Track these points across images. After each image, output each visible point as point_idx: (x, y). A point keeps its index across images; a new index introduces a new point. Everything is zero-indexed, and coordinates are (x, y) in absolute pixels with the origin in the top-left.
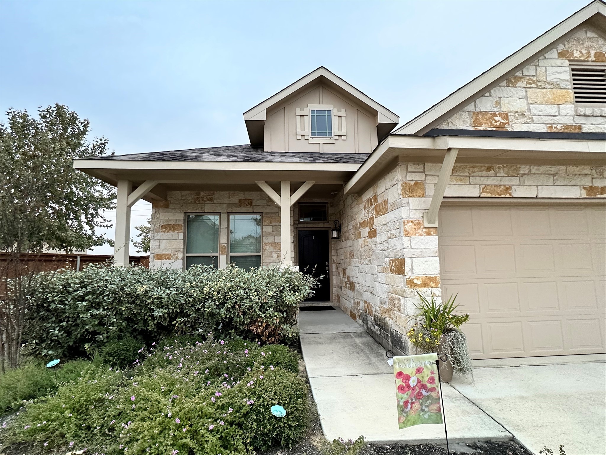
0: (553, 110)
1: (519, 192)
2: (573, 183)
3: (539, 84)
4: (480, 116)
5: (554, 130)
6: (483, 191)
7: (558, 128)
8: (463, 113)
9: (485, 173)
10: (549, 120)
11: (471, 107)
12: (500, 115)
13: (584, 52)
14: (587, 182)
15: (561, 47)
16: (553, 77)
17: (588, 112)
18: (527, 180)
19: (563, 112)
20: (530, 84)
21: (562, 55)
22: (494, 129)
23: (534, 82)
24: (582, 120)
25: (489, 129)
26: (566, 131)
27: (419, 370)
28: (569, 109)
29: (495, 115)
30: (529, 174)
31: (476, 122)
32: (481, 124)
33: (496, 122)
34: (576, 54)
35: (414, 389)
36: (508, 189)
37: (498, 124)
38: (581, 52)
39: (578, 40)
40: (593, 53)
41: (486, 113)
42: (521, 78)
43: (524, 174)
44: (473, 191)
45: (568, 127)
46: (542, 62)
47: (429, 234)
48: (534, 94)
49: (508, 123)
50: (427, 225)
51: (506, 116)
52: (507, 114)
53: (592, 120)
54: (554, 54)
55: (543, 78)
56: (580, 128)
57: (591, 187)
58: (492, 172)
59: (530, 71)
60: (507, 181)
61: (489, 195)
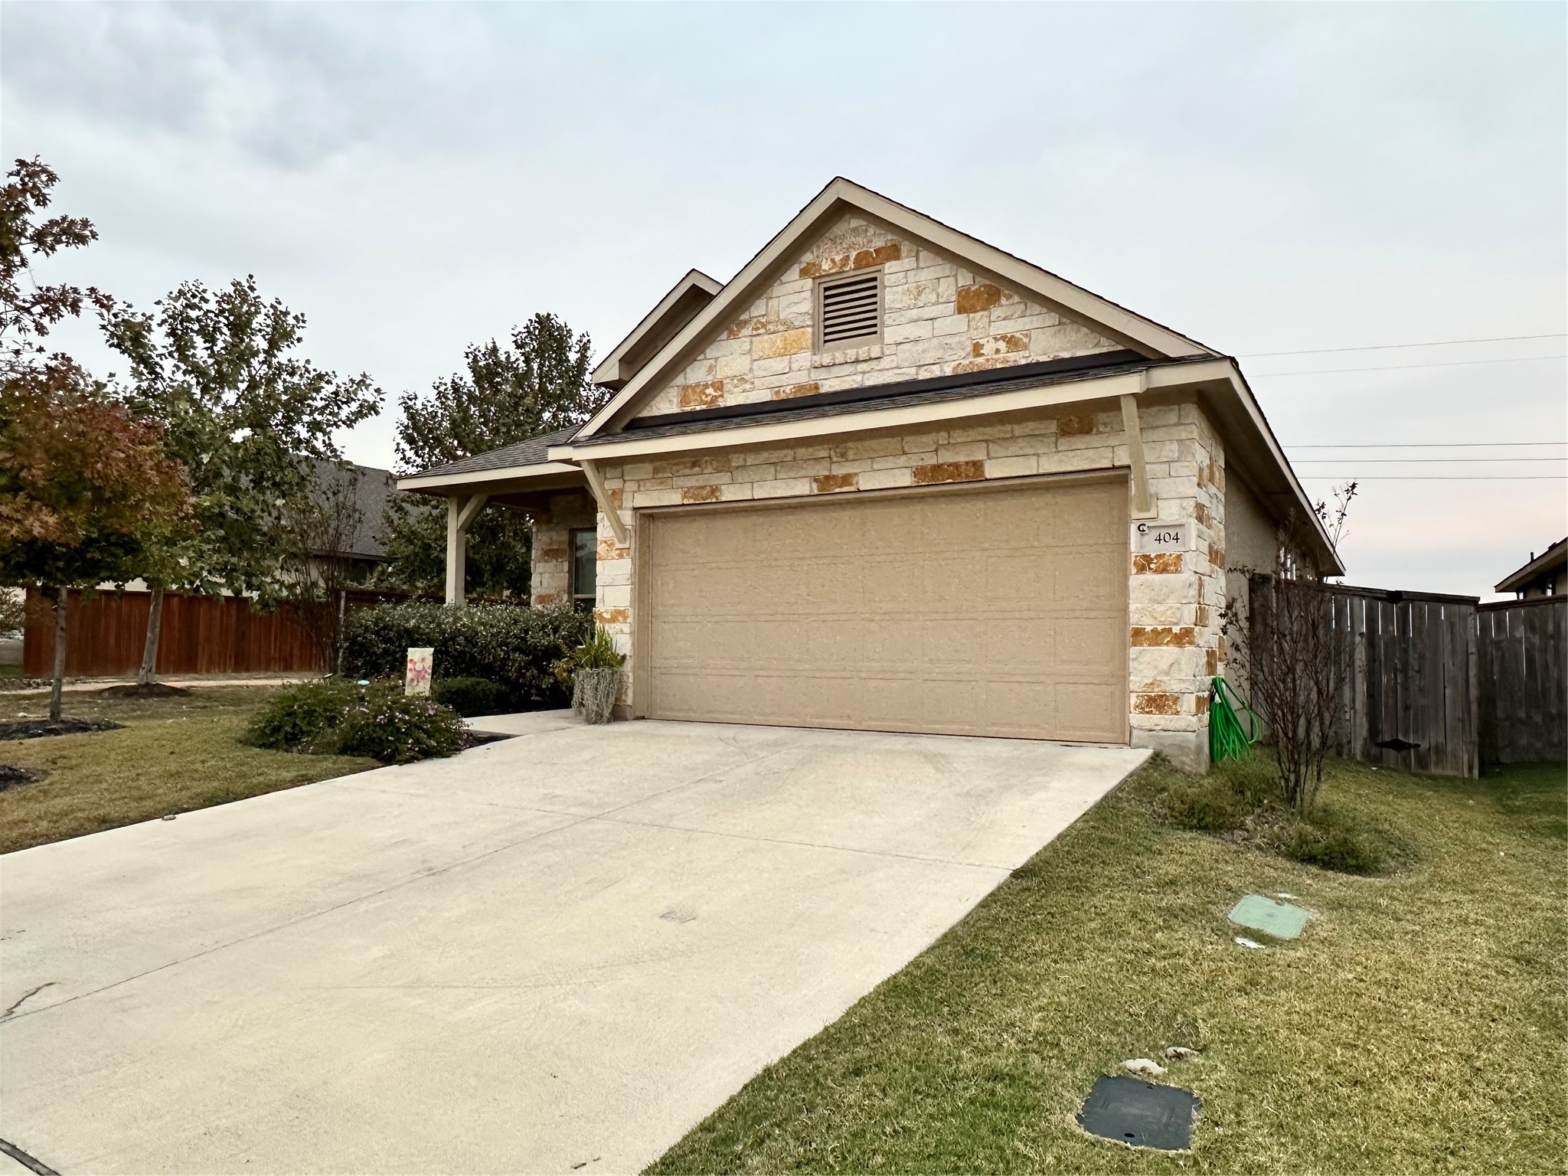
0: (780, 364)
1: (730, 493)
2: (803, 473)
3: (770, 327)
4: (690, 391)
5: (783, 396)
6: (685, 497)
7: (787, 392)
8: (670, 390)
9: (687, 471)
10: (775, 381)
11: (680, 380)
12: (713, 385)
13: (838, 258)
14: (822, 470)
15: (808, 258)
16: (788, 311)
17: (826, 360)
18: (739, 476)
19: (795, 366)
20: (757, 329)
21: (804, 273)
22: (704, 407)
23: (764, 326)
24: (822, 374)
25: (698, 408)
26: (799, 395)
28: (804, 359)
29: (706, 386)
30: (744, 467)
31: (684, 401)
32: (688, 403)
33: (707, 396)
34: (826, 266)
36: (715, 490)
37: (709, 399)
38: (833, 261)
39: (833, 241)
40: (853, 255)
41: (698, 385)
42: (746, 322)
43: (737, 468)
44: (673, 498)
45: (800, 387)
46: (777, 289)
47: (621, 556)
48: (764, 343)
49: (722, 396)
50: (618, 545)
51: (719, 386)
52: (722, 382)
53: (836, 371)
54: (794, 273)
55: (773, 318)
56: (817, 388)
57: (827, 478)
58: (697, 469)
59: (758, 309)
60: (716, 479)
61: (692, 501)
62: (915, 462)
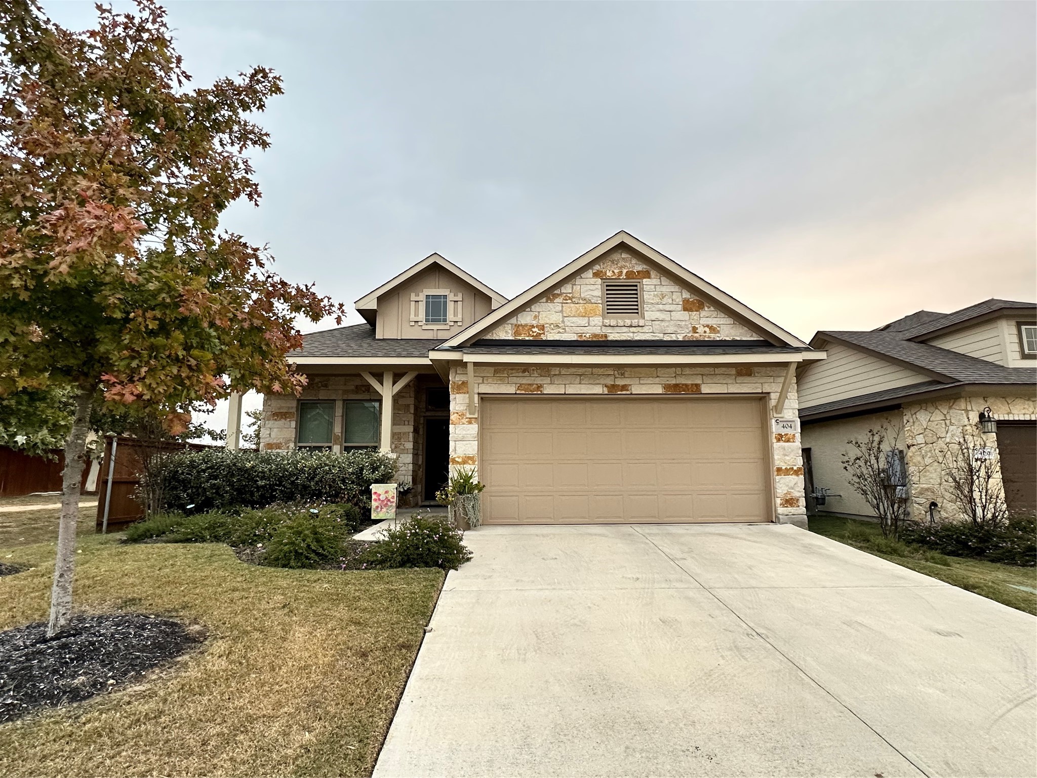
0: (584, 321)
1: (549, 390)
2: (598, 381)
3: (574, 300)
4: (521, 328)
5: (584, 339)
6: (518, 389)
7: (587, 337)
8: (506, 326)
9: (521, 374)
10: (579, 330)
11: (513, 321)
12: (537, 326)
13: (616, 271)
14: (609, 381)
15: (597, 267)
16: (586, 294)
17: (613, 323)
18: (555, 379)
19: (592, 323)
20: (567, 300)
21: (596, 275)
22: (531, 338)
23: (570, 298)
24: (609, 330)
25: (527, 338)
26: (594, 339)
27: (386, 492)
28: (597, 320)
29: (533, 327)
30: (560, 375)
31: (517, 333)
32: (520, 335)
33: (533, 332)
34: (609, 274)
35: (383, 501)
36: (539, 387)
37: (535, 334)
38: (613, 272)
39: (613, 262)
40: (625, 271)
41: (526, 325)
42: (559, 295)
43: (555, 375)
44: (511, 389)
45: (595, 335)
46: (578, 281)
47: (470, 423)
48: (570, 308)
49: (544, 334)
50: (468, 416)
51: (542, 327)
52: (543, 326)
53: (618, 329)
54: (589, 273)
55: (577, 295)
56: (606, 336)
57: (613, 386)
58: (527, 373)
59: (567, 289)
60: (539, 381)
61: (523, 392)
62: (665, 381)
